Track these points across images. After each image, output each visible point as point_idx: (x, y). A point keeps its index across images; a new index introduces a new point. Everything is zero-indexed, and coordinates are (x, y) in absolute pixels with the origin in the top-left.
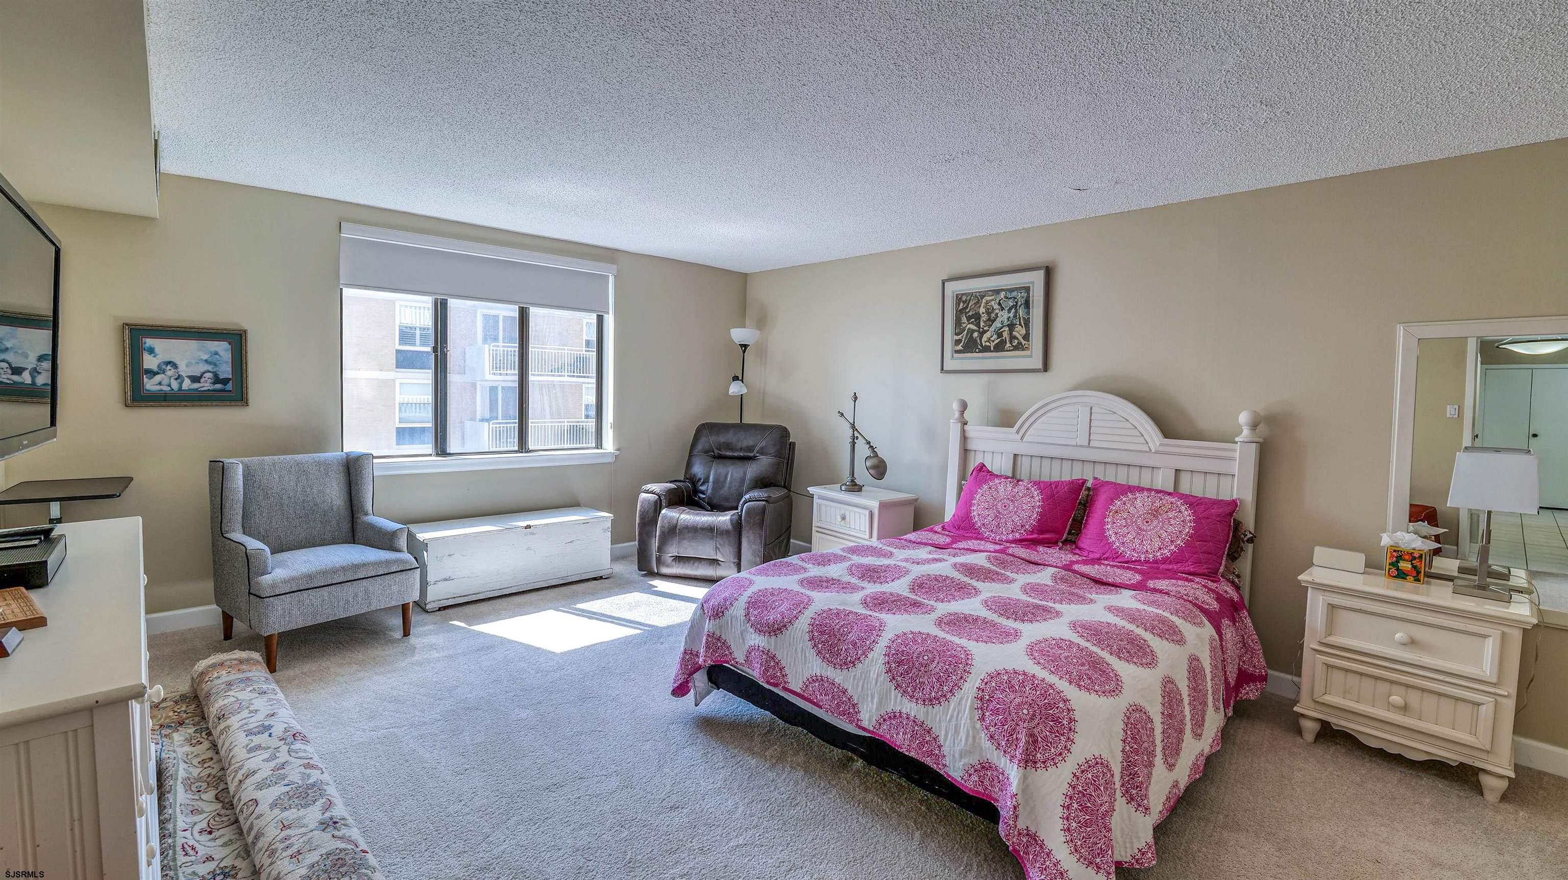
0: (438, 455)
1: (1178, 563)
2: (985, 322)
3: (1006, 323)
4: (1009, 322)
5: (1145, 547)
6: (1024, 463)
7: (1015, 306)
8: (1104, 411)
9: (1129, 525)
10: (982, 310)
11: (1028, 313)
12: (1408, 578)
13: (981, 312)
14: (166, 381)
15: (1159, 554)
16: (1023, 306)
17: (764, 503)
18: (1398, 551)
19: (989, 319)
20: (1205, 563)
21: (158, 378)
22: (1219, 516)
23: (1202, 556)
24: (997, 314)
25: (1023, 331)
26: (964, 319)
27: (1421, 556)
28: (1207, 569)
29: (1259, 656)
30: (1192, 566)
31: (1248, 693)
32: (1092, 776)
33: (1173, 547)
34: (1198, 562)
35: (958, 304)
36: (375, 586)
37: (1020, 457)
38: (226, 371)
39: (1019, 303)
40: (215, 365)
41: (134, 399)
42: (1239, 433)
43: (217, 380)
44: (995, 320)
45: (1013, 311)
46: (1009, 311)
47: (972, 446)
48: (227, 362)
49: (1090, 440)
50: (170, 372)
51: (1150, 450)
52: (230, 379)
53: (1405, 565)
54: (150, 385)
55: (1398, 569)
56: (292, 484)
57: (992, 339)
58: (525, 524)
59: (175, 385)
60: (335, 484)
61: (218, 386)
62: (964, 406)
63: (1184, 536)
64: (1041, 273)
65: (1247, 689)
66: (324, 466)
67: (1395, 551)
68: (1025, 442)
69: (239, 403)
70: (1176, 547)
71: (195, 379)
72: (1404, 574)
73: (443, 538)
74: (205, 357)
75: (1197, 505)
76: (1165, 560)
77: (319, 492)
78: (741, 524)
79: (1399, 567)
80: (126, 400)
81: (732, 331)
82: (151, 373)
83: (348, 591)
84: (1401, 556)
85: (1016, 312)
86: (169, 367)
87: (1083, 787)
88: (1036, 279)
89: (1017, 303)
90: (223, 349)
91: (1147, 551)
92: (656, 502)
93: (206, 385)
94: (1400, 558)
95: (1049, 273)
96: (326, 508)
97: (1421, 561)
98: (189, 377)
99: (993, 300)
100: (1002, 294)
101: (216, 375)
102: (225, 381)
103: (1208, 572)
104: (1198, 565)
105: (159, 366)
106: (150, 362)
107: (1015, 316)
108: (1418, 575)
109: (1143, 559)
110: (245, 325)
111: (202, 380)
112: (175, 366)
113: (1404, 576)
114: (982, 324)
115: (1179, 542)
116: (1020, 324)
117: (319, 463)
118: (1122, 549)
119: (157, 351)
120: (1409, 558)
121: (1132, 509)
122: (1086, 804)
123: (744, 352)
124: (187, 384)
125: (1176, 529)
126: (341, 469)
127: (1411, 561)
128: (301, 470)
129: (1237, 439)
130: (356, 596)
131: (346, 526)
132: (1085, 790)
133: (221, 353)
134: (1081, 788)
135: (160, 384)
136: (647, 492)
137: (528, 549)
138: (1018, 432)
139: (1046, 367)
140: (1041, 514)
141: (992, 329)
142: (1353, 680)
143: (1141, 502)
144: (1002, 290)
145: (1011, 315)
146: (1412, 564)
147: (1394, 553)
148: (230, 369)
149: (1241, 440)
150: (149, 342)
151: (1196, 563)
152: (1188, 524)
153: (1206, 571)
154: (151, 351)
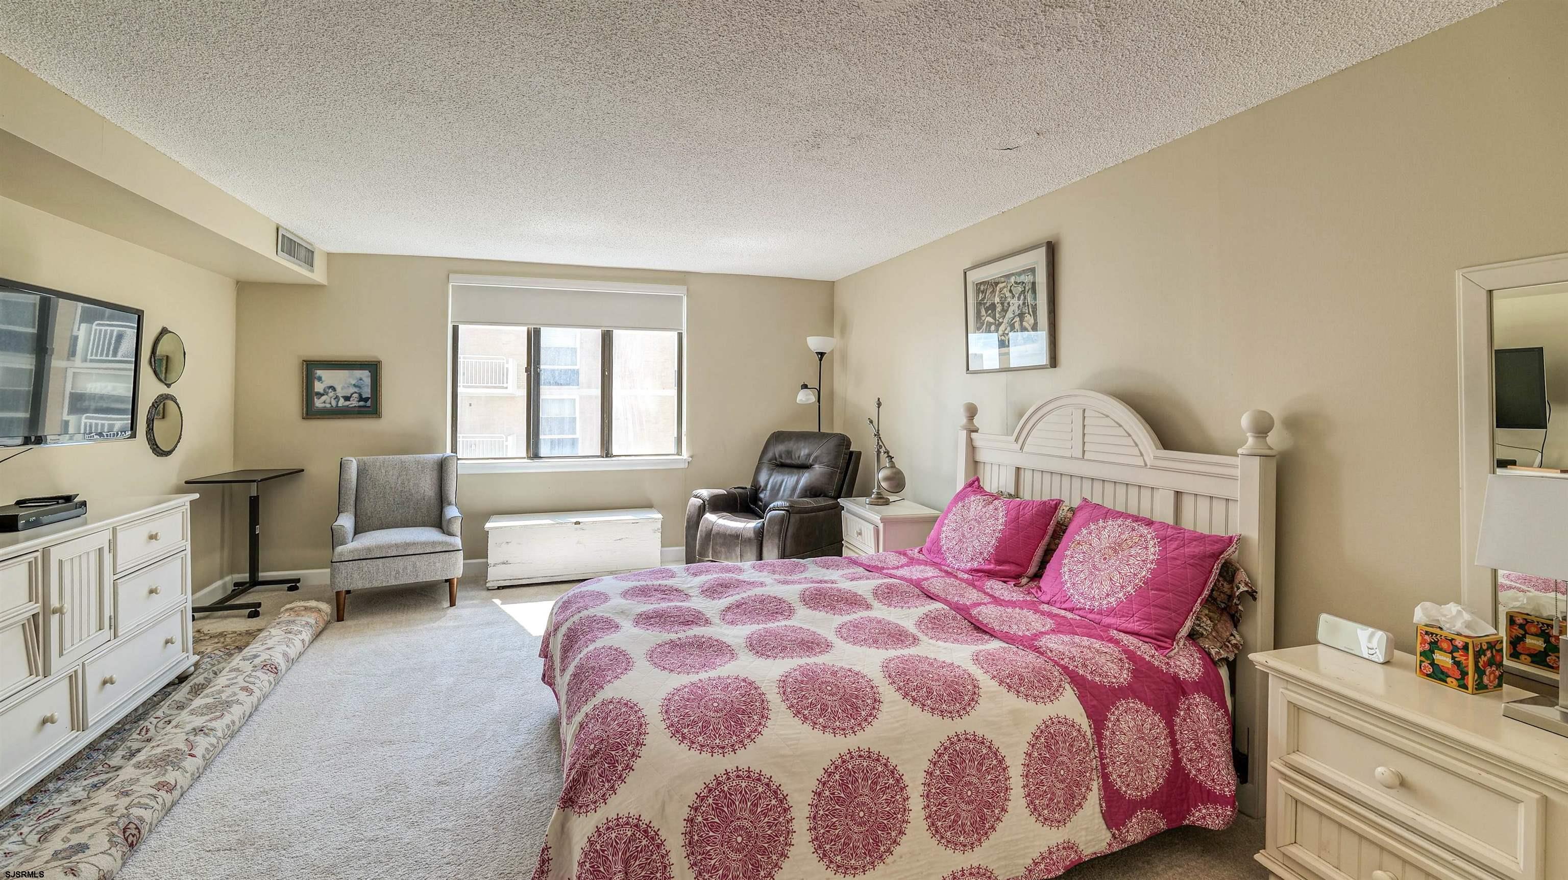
0: (529, 458)
1: (1123, 616)
2: (1000, 313)
3: (1017, 312)
4: (1019, 312)
5: (1093, 592)
6: (1027, 477)
7: (1023, 292)
8: (1097, 415)
9: (1086, 561)
10: (997, 300)
11: (1035, 299)
12: (1449, 680)
13: (996, 302)
14: (328, 401)
15: (1105, 602)
16: (1030, 292)
17: (783, 512)
18: (1432, 634)
19: (1003, 310)
20: (1156, 621)
21: (324, 398)
22: (1193, 557)
23: (1152, 610)
24: (1009, 303)
25: (1032, 321)
26: (983, 312)
27: (1466, 647)
28: (1156, 629)
29: (1218, 765)
30: (1138, 623)
31: (1204, 818)
32: (616, 837)
33: (1121, 595)
34: (1147, 618)
35: (978, 296)
36: (421, 562)
37: (1023, 470)
38: (367, 392)
39: (1027, 288)
40: (360, 387)
41: (307, 414)
42: (1243, 443)
43: (361, 399)
44: (1007, 310)
45: (1022, 297)
46: (1019, 299)
47: (981, 456)
48: (368, 385)
49: (1084, 452)
50: (331, 394)
51: (1146, 465)
52: (369, 398)
53: (1443, 659)
54: (319, 403)
55: (1433, 664)
56: (394, 477)
57: (1006, 332)
58: (575, 520)
59: (334, 403)
60: (428, 478)
61: (362, 403)
62: (972, 412)
63: (1137, 581)
64: (1042, 251)
65: (1204, 811)
66: (422, 466)
67: (1427, 633)
68: (1026, 453)
69: (374, 416)
70: (1125, 594)
71: (347, 399)
72: (1443, 673)
73: (501, 528)
74: (353, 382)
75: (1170, 541)
76: (1111, 612)
77: (415, 484)
78: (763, 533)
79: (1433, 659)
80: (303, 413)
81: (808, 339)
82: (320, 395)
83: (400, 563)
84: (1436, 643)
85: (1025, 298)
86: (330, 390)
87: (601, 846)
88: (1039, 258)
89: (1025, 287)
90: (365, 375)
91: (1094, 597)
92: (700, 507)
93: (354, 403)
94: (1434, 645)
95: (1052, 249)
96: (419, 497)
97: (1467, 655)
98: (343, 397)
99: (1004, 287)
100: (1013, 279)
101: (360, 395)
102: (366, 400)
103: (1157, 634)
104: (1145, 622)
105: (324, 390)
106: (319, 387)
107: (1024, 304)
108: (1463, 678)
109: (1087, 607)
110: (381, 358)
111: (351, 399)
112: (334, 389)
113: (1442, 676)
114: (997, 315)
115: (1129, 589)
116: (1029, 313)
117: (418, 462)
118: (1072, 591)
119: (323, 379)
120: (1449, 647)
121: (1095, 542)
122: (599, 867)
123: (821, 360)
124: (342, 402)
125: (1132, 571)
126: (436, 467)
127: (1451, 653)
128: (403, 467)
129: (1240, 451)
130: (405, 568)
131: (435, 513)
132: (603, 851)
133: (364, 379)
134: (598, 847)
135: (324, 402)
136: (696, 497)
137: (578, 543)
138: (1017, 440)
139: (1054, 361)
140: (1000, 540)
141: (1005, 321)
142: (1330, 831)
143: (1110, 530)
144: (1013, 274)
145: (1021, 302)
146: (1453, 658)
147: (1426, 637)
148: (369, 391)
149: (1245, 452)
150: (319, 373)
151: (1144, 619)
152: (1149, 565)
153: (1154, 631)
154: (320, 379)
